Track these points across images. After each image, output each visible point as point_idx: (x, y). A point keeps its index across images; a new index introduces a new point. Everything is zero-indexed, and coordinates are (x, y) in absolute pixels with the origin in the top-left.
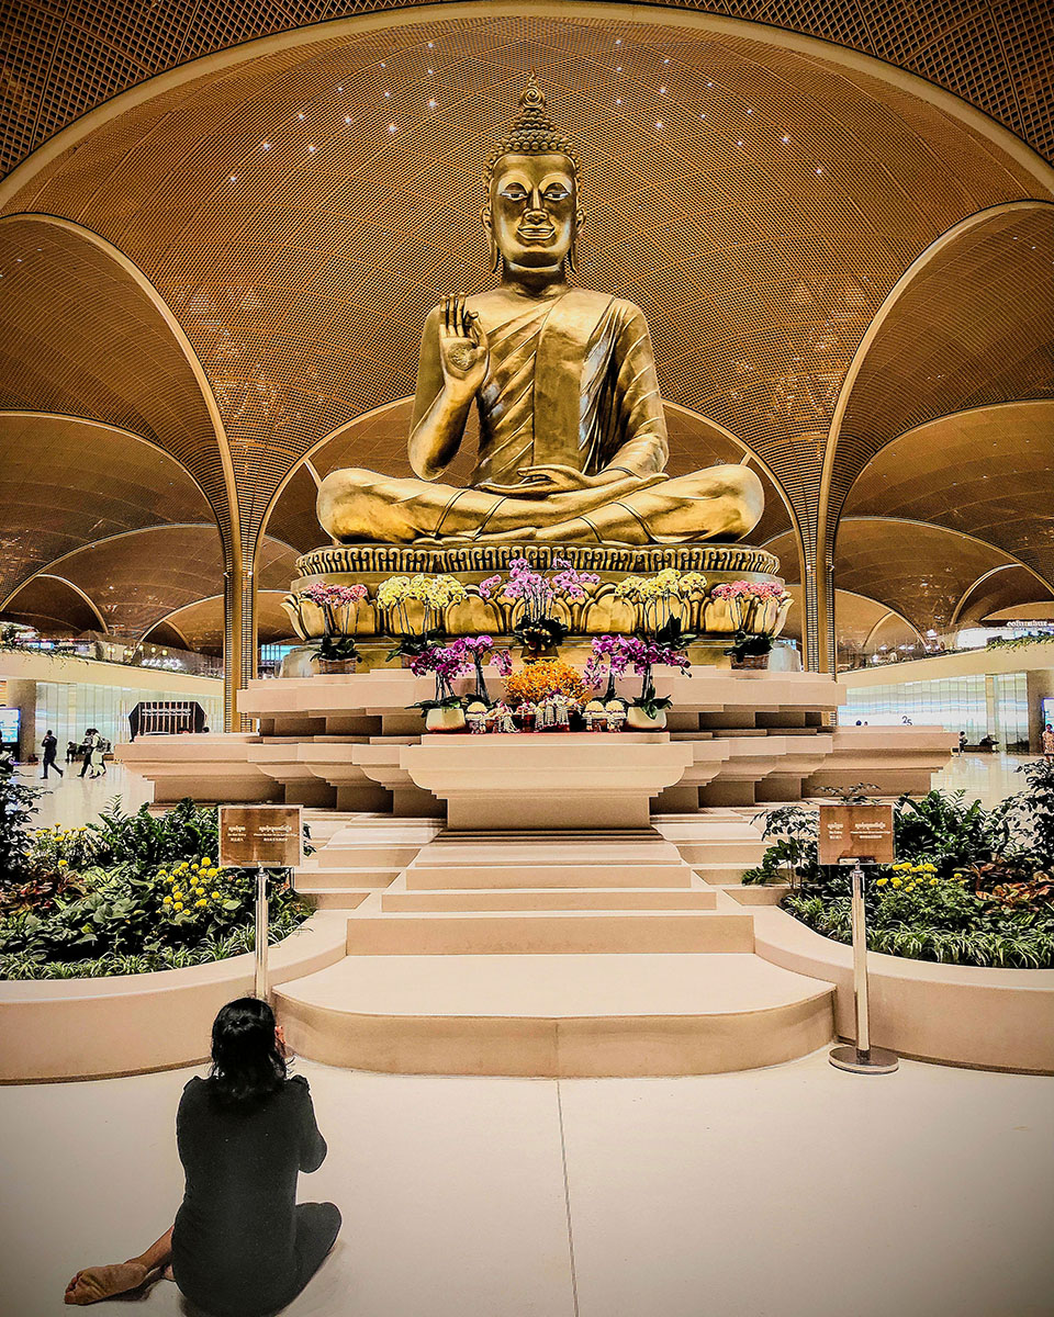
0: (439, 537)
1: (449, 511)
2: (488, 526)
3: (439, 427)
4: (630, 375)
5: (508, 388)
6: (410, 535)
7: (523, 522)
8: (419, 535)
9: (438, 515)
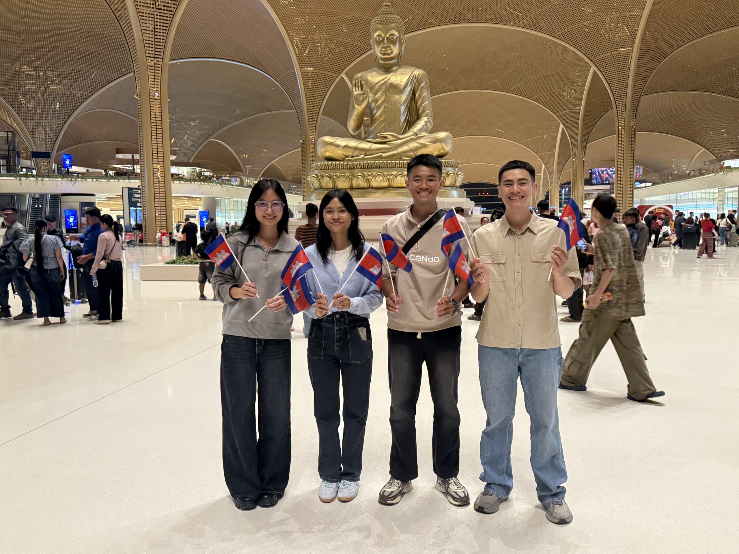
0: (352, 157)
1: (356, 149)
2: (368, 153)
3: (354, 120)
4: (420, 96)
5: (377, 105)
6: (344, 157)
7: (378, 151)
8: (347, 157)
9: (352, 150)
